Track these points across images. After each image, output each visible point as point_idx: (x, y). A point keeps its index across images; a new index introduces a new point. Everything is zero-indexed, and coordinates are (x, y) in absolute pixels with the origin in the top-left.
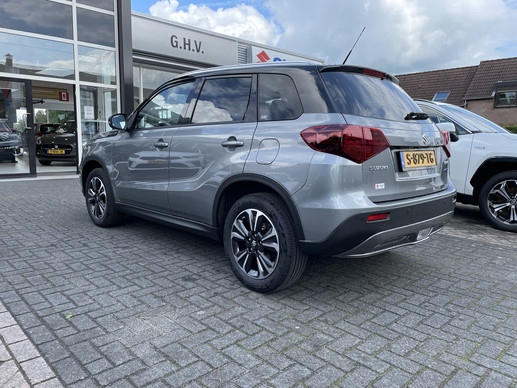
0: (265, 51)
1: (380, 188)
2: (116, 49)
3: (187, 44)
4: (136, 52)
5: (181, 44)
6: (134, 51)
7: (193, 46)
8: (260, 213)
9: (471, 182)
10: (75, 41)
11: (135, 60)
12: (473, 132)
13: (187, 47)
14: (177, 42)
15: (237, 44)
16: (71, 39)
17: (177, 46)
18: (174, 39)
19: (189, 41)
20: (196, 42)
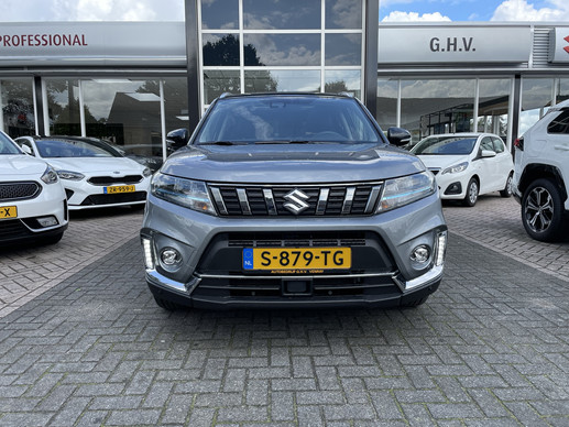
2: (362, 66)
3: (451, 44)
7: (461, 46)
10: (323, 66)
13: (452, 47)
14: (438, 45)
15: (532, 30)
16: (320, 65)
17: (438, 49)
18: (435, 42)
19: (455, 39)
20: (464, 39)
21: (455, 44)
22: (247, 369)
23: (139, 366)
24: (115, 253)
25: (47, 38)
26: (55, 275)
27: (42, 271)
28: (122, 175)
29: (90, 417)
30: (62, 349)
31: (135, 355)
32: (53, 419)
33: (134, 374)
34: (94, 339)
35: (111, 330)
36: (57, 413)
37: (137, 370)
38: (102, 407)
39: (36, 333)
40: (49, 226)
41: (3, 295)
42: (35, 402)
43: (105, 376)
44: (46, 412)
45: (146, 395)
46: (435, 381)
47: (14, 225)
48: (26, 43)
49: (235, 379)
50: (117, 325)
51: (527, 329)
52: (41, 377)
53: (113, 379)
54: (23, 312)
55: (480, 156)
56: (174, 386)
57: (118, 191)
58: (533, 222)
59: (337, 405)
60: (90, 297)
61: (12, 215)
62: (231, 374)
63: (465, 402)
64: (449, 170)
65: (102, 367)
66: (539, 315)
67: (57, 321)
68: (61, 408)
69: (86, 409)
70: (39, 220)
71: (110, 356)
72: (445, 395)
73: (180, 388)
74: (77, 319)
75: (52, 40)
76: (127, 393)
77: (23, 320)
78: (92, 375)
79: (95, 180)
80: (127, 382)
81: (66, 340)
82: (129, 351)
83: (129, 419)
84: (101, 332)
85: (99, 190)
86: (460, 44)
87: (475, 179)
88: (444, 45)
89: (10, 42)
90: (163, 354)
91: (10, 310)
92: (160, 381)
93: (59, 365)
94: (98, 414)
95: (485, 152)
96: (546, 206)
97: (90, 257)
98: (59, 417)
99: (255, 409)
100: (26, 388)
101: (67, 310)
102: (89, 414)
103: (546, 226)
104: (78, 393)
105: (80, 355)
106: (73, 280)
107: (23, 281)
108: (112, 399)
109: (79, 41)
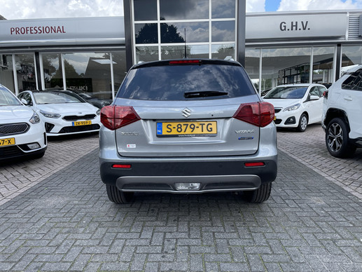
1: (131, 147)
2: (236, 42)
3: (294, 26)
4: (248, 41)
6: (246, 40)
10: (210, 42)
13: (294, 28)
14: (285, 26)
15: (348, 15)
16: (208, 41)
17: (285, 29)
18: (283, 24)
19: (296, 22)
20: (302, 22)
21: (296, 26)
22: (126, 240)
23: (67, 237)
24: (73, 164)
25: (41, 29)
26: (36, 178)
27: (29, 176)
28: (83, 114)
29: (34, 265)
30: (28, 226)
31: (67, 230)
32: (14, 266)
33: (63, 241)
34: (47, 220)
35: (58, 215)
36: (17, 263)
37: (65, 239)
38: (41, 260)
39: (16, 216)
40: (34, 149)
41: (4, 191)
42: (6, 256)
43: (47, 242)
44: (11, 262)
45: (66, 254)
46: (230, 249)
47: (14, 149)
48: (29, 32)
49: (118, 246)
50: (62, 211)
51: (299, 217)
52: (13, 242)
53: (51, 244)
54: (13, 202)
55: (309, 99)
56: (83, 249)
57: (81, 124)
58: (332, 145)
59: (170, 262)
60: (51, 194)
61: (12, 143)
62: (117, 242)
63: (242, 263)
64: (288, 109)
65: (47, 237)
66: (311, 208)
67: (29, 208)
68: (20, 260)
69: (33, 261)
70: (29, 146)
71: (53, 230)
72: (232, 258)
73: (86, 251)
74: (41, 207)
75: (44, 30)
76: (57, 252)
77: (11, 207)
78: (40, 241)
79: (67, 118)
80: (58, 246)
81: (32, 220)
82: (64, 227)
83: (54, 267)
84: (52, 215)
85: (69, 124)
86: (300, 26)
87: (305, 114)
88: (289, 26)
89: (20, 32)
90: (82, 229)
91: (6, 201)
92: (76, 246)
93: (24, 235)
94: (38, 264)
95: (312, 97)
96: (339, 135)
97: (58, 167)
98: (17, 265)
99: (123, 264)
100: (4, 248)
101: (37, 202)
102: (33, 264)
103: (339, 148)
104: (31, 252)
105: (37, 230)
106: (44, 182)
107: (17, 183)
108: (48, 256)
109: (61, 30)
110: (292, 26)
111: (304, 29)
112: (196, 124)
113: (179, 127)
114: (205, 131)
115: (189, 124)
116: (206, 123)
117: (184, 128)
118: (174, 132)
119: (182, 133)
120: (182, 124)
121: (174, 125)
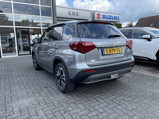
0: (99, 13)
1: (93, 61)
2: (52, 17)
3: (73, 13)
4: (58, 17)
5: (72, 14)
6: (57, 17)
7: (76, 14)
8: (61, 69)
9: (156, 56)
10: (41, 16)
11: (57, 20)
12: (157, 38)
14: (70, 13)
15: (90, 12)
23: (69, 114)
31: (62, 111)
82: (59, 111)
110: (73, 14)
111: (77, 15)
112: (115, 49)
113: (110, 50)
114: (118, 52)
115: (113, 49)
116: (118, 48)
117: (112, 50)
118: (109, 53)
119: (111, 53)
120: (111, 49)
121: (108, 49)
